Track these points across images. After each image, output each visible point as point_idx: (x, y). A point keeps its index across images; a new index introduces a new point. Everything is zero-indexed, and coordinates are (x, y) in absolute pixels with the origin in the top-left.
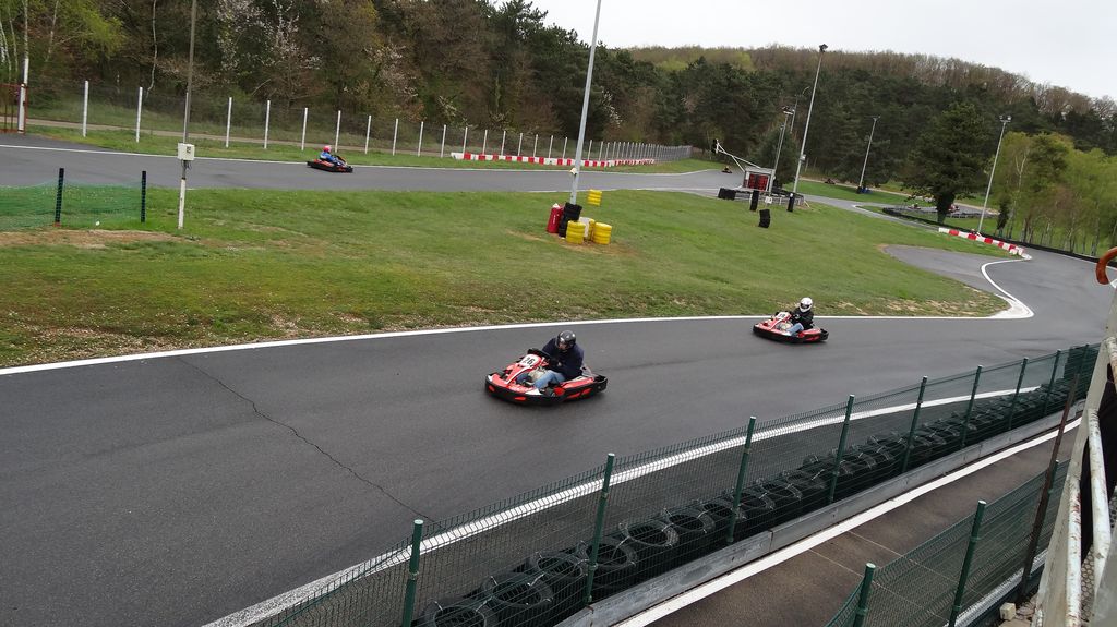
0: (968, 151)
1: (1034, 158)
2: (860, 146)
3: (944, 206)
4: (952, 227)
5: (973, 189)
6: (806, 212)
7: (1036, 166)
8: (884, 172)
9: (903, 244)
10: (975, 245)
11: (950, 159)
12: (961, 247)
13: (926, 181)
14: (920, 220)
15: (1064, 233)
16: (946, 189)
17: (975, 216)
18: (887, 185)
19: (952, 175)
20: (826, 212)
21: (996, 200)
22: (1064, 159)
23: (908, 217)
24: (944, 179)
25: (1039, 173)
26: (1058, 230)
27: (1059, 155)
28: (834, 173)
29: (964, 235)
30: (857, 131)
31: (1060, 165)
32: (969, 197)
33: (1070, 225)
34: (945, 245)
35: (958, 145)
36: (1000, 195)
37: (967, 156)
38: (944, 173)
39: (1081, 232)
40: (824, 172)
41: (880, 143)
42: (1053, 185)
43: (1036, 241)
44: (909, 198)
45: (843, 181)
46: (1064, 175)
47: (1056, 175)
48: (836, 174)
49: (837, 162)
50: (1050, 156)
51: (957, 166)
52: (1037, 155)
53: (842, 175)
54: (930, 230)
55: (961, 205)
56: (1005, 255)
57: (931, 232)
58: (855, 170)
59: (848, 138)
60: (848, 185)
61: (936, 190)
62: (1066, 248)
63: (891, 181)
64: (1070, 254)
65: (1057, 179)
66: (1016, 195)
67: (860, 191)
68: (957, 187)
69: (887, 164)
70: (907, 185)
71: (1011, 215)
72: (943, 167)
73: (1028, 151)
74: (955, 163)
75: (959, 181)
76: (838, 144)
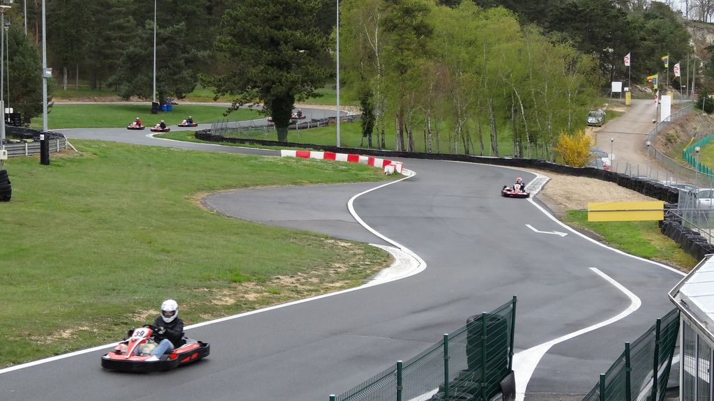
0: (297, 27)
1: (389, 26)
2: (142, 39)
3: (281, 114)
4: (300, 145)
5: (317, 82)
6: (71, 161)
7: (394, 36)
8: (186, 73)
9: (230, 187)
10: (335, 169)
11: (274, 43)
12: (316, 176)
13: (249, 80)
14: (253, 142)
15: (452, 129)
16: (279, 90)
17: (329, 122)
18: (195, 92)
19: (283, 65)
20: (105, 154)
21: (353, 93)
22: (427, 21)
23: (233, 141)
24: (273, 74)
25: (400, 47)
26: (443, 125)
27: (419, 16)
28: (110, 85)
29: (318, 155)
30: (134, 14)
31: (423, 31)
32: (315, 96)
33: (456, 115)
34: (293, 176)
35: (281, 21)
36: (356, 85)
37: (298, 33)
38: (271, 64)
39: (472, 124)
40: (94, 87)
41: (170, 29)
42: (421, 61)
43: (419, 146)
44: (230, 110)
45: (126, 97)
46: (431, 45)
47: (423, 46)
48: (114, 88)
49: (112, 68)
50: (408, 20)
51: (287, 51)
52: (391, 21)
53: (124, 88)
54: (266, 156)
55: (306, 109)
56: (379, 177)
57: (270, 158)
58: (141, 78)
59: (120, 28)
60: (135, 101)
61: (265, 92)
62: (459, 149)
63: (199, 86)
64: (466, 158)
65: (424, 51)
66: (376, 83)
67: (156, 109)
68: (294, 83)
69: (188, 61)
70: (221, 90)
71: (377, 113)
72: (267, 55)
73: (379, 16)
74: (283, 47)
75: (294, 75)
76: (108, 39)
